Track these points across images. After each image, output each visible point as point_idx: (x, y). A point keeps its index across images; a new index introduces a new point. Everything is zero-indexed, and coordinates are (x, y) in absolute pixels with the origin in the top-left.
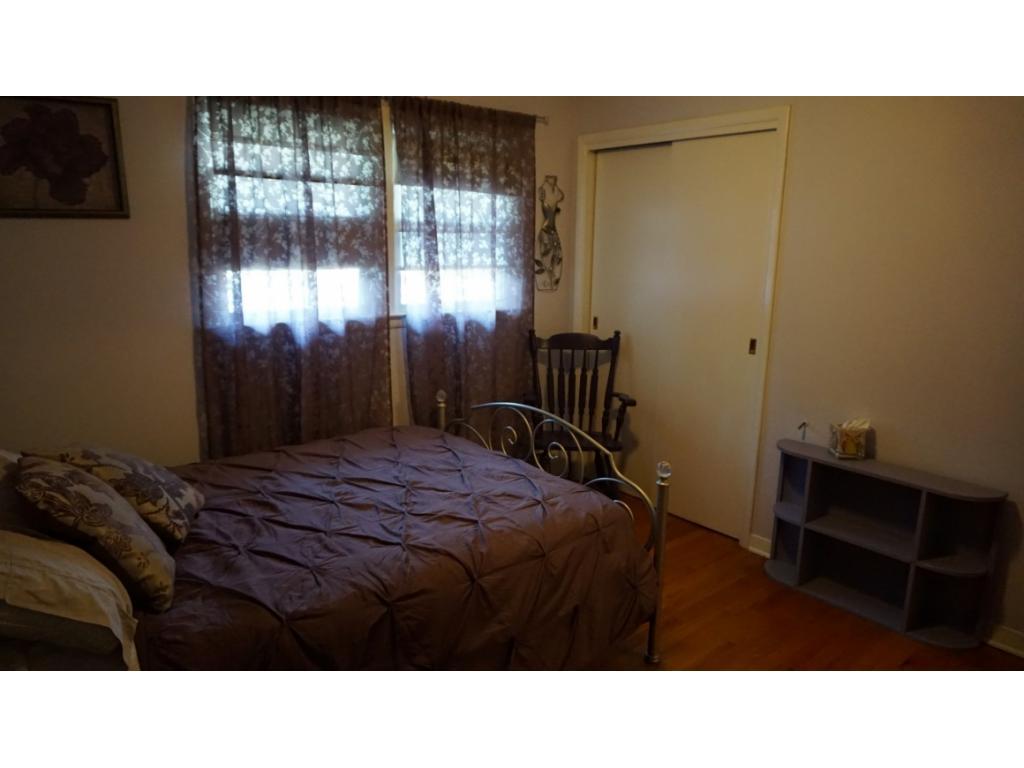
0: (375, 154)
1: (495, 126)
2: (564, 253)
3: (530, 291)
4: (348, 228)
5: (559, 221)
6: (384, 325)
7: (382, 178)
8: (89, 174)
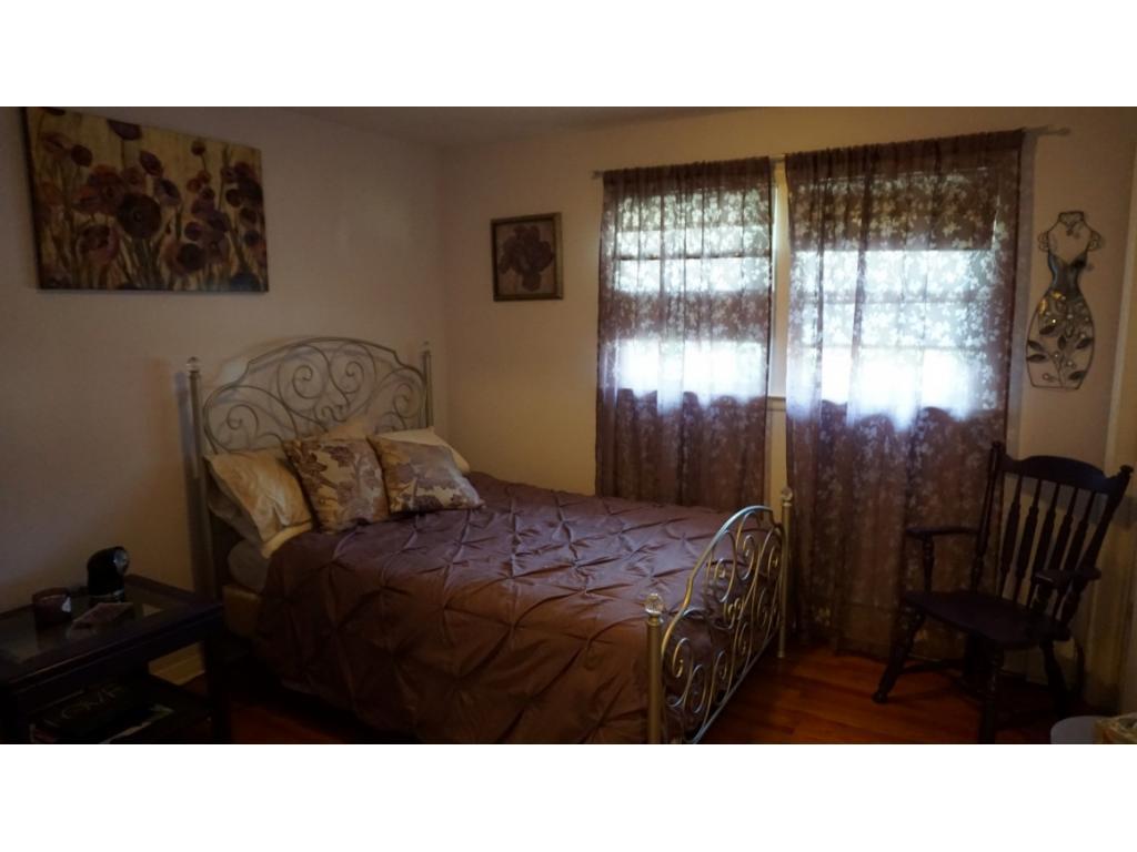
0: (760, 223)
1: (939, 160)
2: (1100, 333)
3: (1003, 384)
4: (729, 301)
5: (1087, 282)
6: (762, 408)
7: (768, 248)
8: (542, 270)
